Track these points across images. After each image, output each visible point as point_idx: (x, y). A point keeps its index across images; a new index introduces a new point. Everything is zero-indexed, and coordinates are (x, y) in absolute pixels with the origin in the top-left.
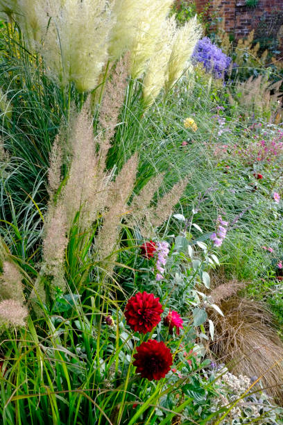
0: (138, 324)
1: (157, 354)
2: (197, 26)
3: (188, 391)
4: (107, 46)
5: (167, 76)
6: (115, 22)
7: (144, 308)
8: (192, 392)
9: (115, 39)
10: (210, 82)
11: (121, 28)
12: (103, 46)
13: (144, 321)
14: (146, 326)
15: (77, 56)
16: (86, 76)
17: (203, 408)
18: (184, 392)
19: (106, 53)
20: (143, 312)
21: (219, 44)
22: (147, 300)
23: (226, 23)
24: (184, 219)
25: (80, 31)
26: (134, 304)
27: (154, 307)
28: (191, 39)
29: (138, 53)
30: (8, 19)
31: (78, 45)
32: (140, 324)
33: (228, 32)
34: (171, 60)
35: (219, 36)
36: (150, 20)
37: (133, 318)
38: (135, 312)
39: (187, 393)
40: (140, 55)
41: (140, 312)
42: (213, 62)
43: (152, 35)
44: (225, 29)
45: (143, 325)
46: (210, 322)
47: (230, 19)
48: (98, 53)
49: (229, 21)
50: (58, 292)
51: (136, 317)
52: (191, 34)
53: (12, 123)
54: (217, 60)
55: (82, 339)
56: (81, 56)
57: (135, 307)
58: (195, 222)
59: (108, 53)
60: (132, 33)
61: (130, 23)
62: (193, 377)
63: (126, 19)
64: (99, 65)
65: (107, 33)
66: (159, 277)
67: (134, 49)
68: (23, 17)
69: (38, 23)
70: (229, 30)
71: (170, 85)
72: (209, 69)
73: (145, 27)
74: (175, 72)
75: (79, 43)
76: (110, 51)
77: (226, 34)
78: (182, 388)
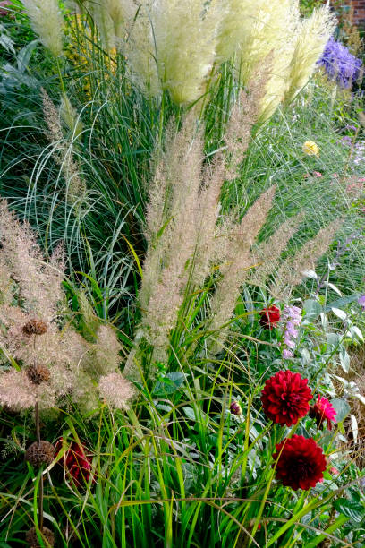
0: (281, 413)
1: (306, 454)
2: (331, 16)
3: (342, 507)
4: (216, 43)
5: (288, 84)
6: (227, 12)
7: (289, 392)
8: (347, 509)
9: (225, 33)
10: (334, 94)
11: (234, 19)
12: (210, 43)
13: (288, 409)
14: (291, 417)
15: (176, 57)
16: (186, 82)
17: (355, 533)
18: (335, 508)
19: (214, 53)
20: (287, 397)
21: (345, 42)
22: (292, 381)
23: (355, 12)
24: (316, 277)
25: (182, 23)
26: (276, 386)
27: (301, 391)
28: (321, 33)
29: (253, 53)
30: (77, 8)
31: (178, 41)
32: (284, 413)
33: (356, 25)
34: (293, 63)
35: (345, 31)
36: (271, 8)
37: (275, 404)
38: (277, 397)
39: (340, 511)
40: (257, 55)
41: (285, 397)
42: (337, 67)
43: (274, 27)
44: (353, 21)
45: (288, 415)
46: (353, 417)
47: (359, 8)
48: (204, 53)
49: (358, 10)
50: (160, 368)
51: (278, 403)
52: (321, 27)
53: (82, 145)
54: (342, 63)
55: (195, 432)
56: (181, 56)
57: (277, 390)
58: (332, 281)
59: (217, 52)
60: (248, 25)
61: (246, 12)
62: (350, 489)
63: (241, 7)
64: (205, 68)
65: (216, 26)
66: (288, 354)
67: (249, 47)
68: (99, 7)
69: (122, 13)
70: (358, 23)
71: (290, 96)
72: (332, 76)
73: (264, 17)
74: (298, 78)
75: (178, 39)
76: (219, 49)
77: (355, 28)
78: (333, 503)
